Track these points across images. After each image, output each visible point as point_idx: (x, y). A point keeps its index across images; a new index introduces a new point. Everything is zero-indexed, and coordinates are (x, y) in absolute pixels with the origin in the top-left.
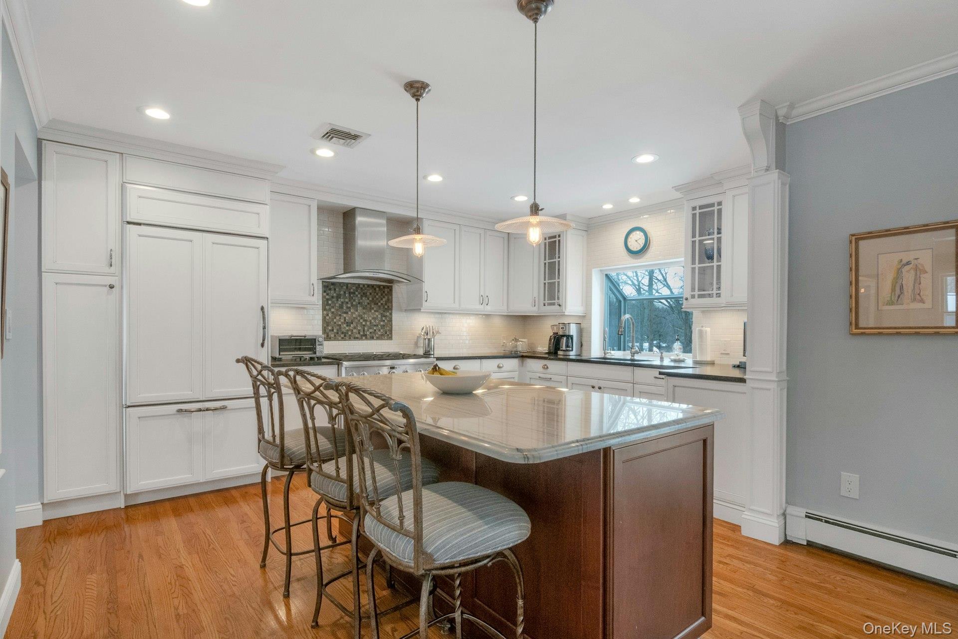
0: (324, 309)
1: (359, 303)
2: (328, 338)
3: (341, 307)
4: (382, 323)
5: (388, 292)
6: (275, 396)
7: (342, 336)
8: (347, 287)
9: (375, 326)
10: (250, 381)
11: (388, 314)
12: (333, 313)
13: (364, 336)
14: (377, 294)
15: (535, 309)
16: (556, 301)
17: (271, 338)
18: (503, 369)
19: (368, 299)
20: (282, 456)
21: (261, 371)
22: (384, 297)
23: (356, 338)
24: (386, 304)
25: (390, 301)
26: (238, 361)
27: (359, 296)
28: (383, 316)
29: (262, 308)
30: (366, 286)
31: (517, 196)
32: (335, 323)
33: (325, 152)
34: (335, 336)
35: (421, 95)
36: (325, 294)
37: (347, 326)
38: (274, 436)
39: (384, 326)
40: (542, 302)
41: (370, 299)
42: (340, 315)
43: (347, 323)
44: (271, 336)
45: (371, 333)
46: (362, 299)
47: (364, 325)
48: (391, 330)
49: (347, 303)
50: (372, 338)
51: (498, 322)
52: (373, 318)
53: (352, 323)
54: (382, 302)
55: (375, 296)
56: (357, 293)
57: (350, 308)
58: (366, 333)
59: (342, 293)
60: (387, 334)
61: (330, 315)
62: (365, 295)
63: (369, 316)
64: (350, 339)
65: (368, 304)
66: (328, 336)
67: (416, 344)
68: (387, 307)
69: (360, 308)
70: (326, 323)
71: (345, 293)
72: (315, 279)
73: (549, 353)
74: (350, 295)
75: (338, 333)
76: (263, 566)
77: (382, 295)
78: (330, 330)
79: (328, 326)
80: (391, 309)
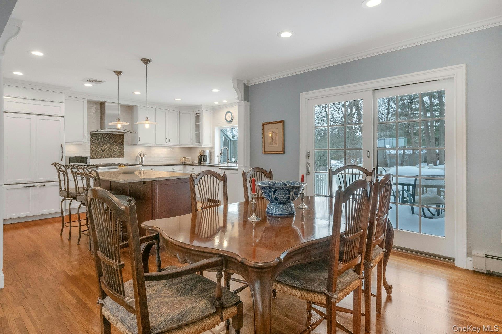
0: (91, 145)
1: (108, 142)
2: (93, 157)
3: (99, 144)
4: (119, 151)
5: (122, 137)
6: (66, 175)
7: (100, 156)
8: (102, 135)
9: (116, 152)
10: (56, 171)
11: (122, 147)
12: (95, 146)
13: (111, 156)
14: (117, 138)
15: (192, 144)
16: (199, 141)
17: (66, 157)
18: (175, 170)
19: (112, 140)
20: (68, 194)
21: (61, 167)
22: (120, 139)
23: (106, 157)
24: (121, 142)
25: (123, 141)
26: (52, 164)
27: (108, 139)
28: (119, 147)
29: (62, 145)
30: (111, 135)
31: (176, 99)
32: (96, 151)
33: (88, 85)
34: (96, 156)
35: (120, 75)
36: (91, 138)
37: (102, 152)
38: (65, 188)
39: (120, 152)
40: (194, 141)
41: (113, 140)
42: (99, 147)
43: (102, 151)
44: (66, 156)
45: (114, 155)
46: (109, 140)
47: (110, 152)
48: (124, 154)
49: (102, 142)
50: (114, 157)
51: (177, 150)
52: (115, 149)
53: (105, 151)
54: (119, 141)
55: (116, 139)
56: (107, 138)
57: (103, 144)
58: (111, 155)
59: (100, 137)
60: (122, 155)
61: (94, 147)
62: (111, 138)
63: (113, 148)
64: (104, 157)
65: (112, 142)
66: (93, 156)
67: (136, 160)
68: (122, 144)
69: (108, 144)
70: (92, 151)
71: (101, 137)
72: (86, 132)
73: (198, 163)
74: (103, 139)
75: (98, 155)
76: (61, 235)
77: (119, 138)
78: (94, 154)
79: (93, 152)
80: (124, 145)
